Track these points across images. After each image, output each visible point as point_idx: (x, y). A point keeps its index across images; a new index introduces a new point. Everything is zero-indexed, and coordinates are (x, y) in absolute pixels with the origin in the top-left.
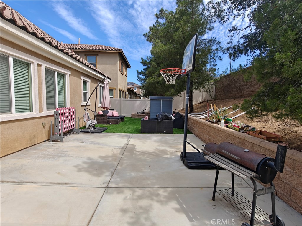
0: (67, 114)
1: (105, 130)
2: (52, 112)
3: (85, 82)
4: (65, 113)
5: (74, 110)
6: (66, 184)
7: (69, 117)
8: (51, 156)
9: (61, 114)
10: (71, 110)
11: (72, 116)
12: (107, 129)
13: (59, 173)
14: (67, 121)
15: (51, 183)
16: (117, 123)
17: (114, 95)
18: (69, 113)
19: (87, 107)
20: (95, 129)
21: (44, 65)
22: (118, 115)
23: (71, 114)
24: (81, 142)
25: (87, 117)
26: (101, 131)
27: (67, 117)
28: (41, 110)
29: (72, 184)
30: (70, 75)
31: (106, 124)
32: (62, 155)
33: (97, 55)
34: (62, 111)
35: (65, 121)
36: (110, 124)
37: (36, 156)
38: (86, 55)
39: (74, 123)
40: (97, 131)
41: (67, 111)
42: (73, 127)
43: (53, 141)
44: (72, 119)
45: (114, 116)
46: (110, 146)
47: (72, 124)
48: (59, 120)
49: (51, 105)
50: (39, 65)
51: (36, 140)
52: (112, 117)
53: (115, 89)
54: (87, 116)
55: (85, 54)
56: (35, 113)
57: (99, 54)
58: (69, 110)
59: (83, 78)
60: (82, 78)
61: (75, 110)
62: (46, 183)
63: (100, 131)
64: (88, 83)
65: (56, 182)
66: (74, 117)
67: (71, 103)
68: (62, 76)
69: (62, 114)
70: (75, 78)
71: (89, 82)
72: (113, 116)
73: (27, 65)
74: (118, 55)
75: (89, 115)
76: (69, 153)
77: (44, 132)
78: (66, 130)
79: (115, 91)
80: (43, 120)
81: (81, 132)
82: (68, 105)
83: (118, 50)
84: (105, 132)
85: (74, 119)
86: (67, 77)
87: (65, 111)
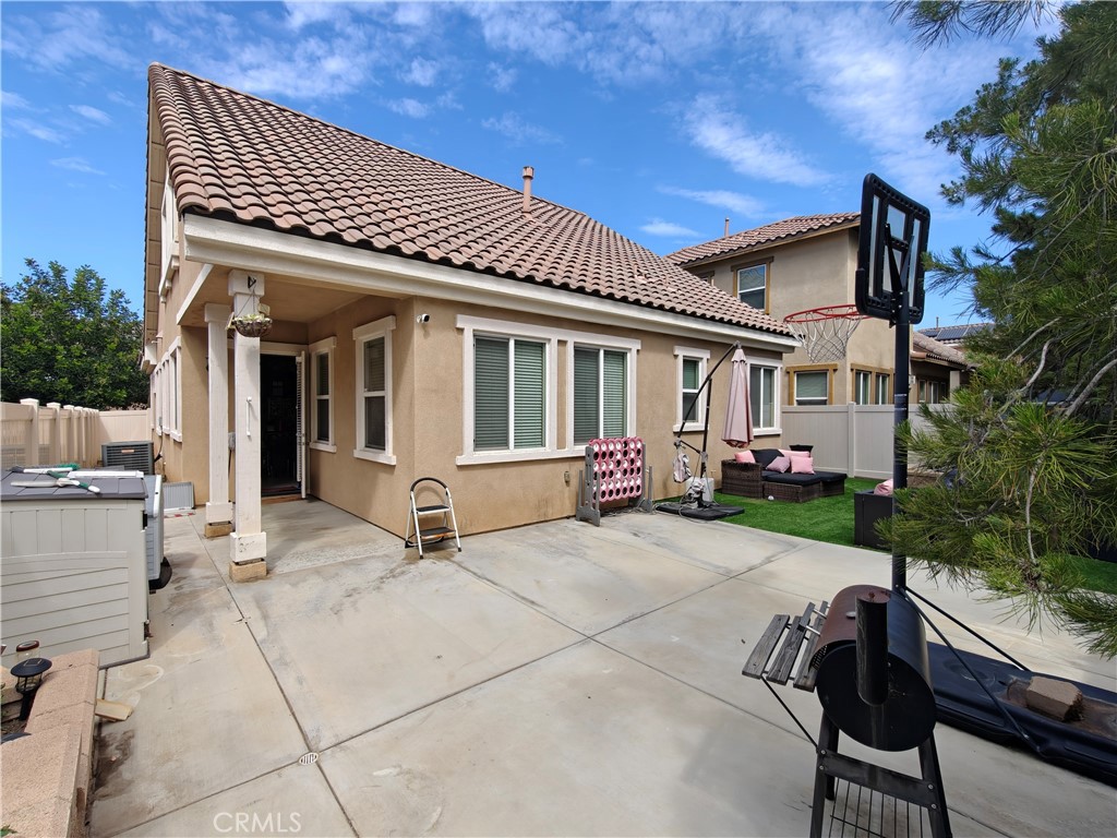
0: (619, 457)
1: (731, 515)
2: (581, 450)
3: (691, 364)
4: (612, 454)
5: (639, 446)
6: (533, 602)
7: (626, 465)
8: (553, 549)
9: (600, 454)
10: (632, 446)
11: (632, 461)
12: (743, 512)
13: (538, 582)
14: (619, 476)
15: (514, 593)
16: (795, 498)
17: (831, 394)
18: (625, 453)
19: (683, 438)
20: (700, 505)
21: (574, 338)
22: (811, 470)
23: (632, 455)
24: (635, 535)
25: (682, 468)
26: (716, 514)
27: (619, 462)
28: (561, 444)
29: (541, 606)
30: (638, 351)
31: (757, 498)
32: (573, 552)
33: (771, 260)
34: (604, 448)
35: (612, 473)
36: (771, 498)
37: (533, 542)
38: (734, 269)
39: (639, 482)
40: (704, 514)
41: (619, 447)
42: (635, 493)
43: (581, 520)
44: (632, 470)
45: (794, 470)
46: (695, 559)
47: (632, 483)
48: (596, 469)
49: (585, 430)
50: (562, 343)
51: (550, 511)
52: (787, 476)
53: (835, 370)
54: (682, 464)
55: (732, 267)
56: (549, 451)
57: (776, 255)
58: (626, 444)
59: (682, 352)
60: (676, 353)
61: (643, 446)
62: (509, 590)
63: (709, 514)
64: (700, 364)
65: (522, 594)
66: (639, 464)
67: (640, 425)
68: (618, 356)
69: (604, 454)
70: (657, 359)
71: (705, 360)
72: (789, 470)
73: (539, 346)
74: (846, 239)
75: (686, 461)
76: (588, 552)
77: (566, 495)
78: (614, 496)
79: (834, 378)
80: (564, 467)
81: (660, 509)
82: (631, 433)
83: (846, 219)
84: (727, 521)
85: (639, 469)
86: (631, 359)
87: (611, 448)
